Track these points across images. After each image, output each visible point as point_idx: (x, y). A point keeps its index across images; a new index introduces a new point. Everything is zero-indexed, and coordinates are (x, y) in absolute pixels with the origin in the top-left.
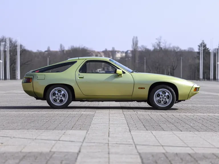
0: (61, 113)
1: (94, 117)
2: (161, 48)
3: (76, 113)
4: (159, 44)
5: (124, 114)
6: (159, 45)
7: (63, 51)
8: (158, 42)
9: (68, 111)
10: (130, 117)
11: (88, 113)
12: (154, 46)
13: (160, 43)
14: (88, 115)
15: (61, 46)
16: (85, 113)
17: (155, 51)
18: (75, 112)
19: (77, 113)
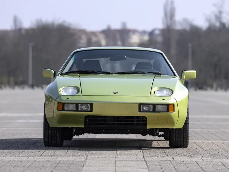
0: (17, 159)
1: (85, 168)
2: (223, 25)
3: (46, 159)
4: (218, 14)
5: (146, 162)
6: (218, 18)
7: (20, 30)
8: (217, 12)
9: (30, 156)
10: (159, 167)
11: (72, 159)
12: (209, 20)
13: (220, 12)
14: (72, 163)
15: (15, 20)
16: (64, 159)
17: (211, 30)
18: (45, 156)
19: (49, 158)
